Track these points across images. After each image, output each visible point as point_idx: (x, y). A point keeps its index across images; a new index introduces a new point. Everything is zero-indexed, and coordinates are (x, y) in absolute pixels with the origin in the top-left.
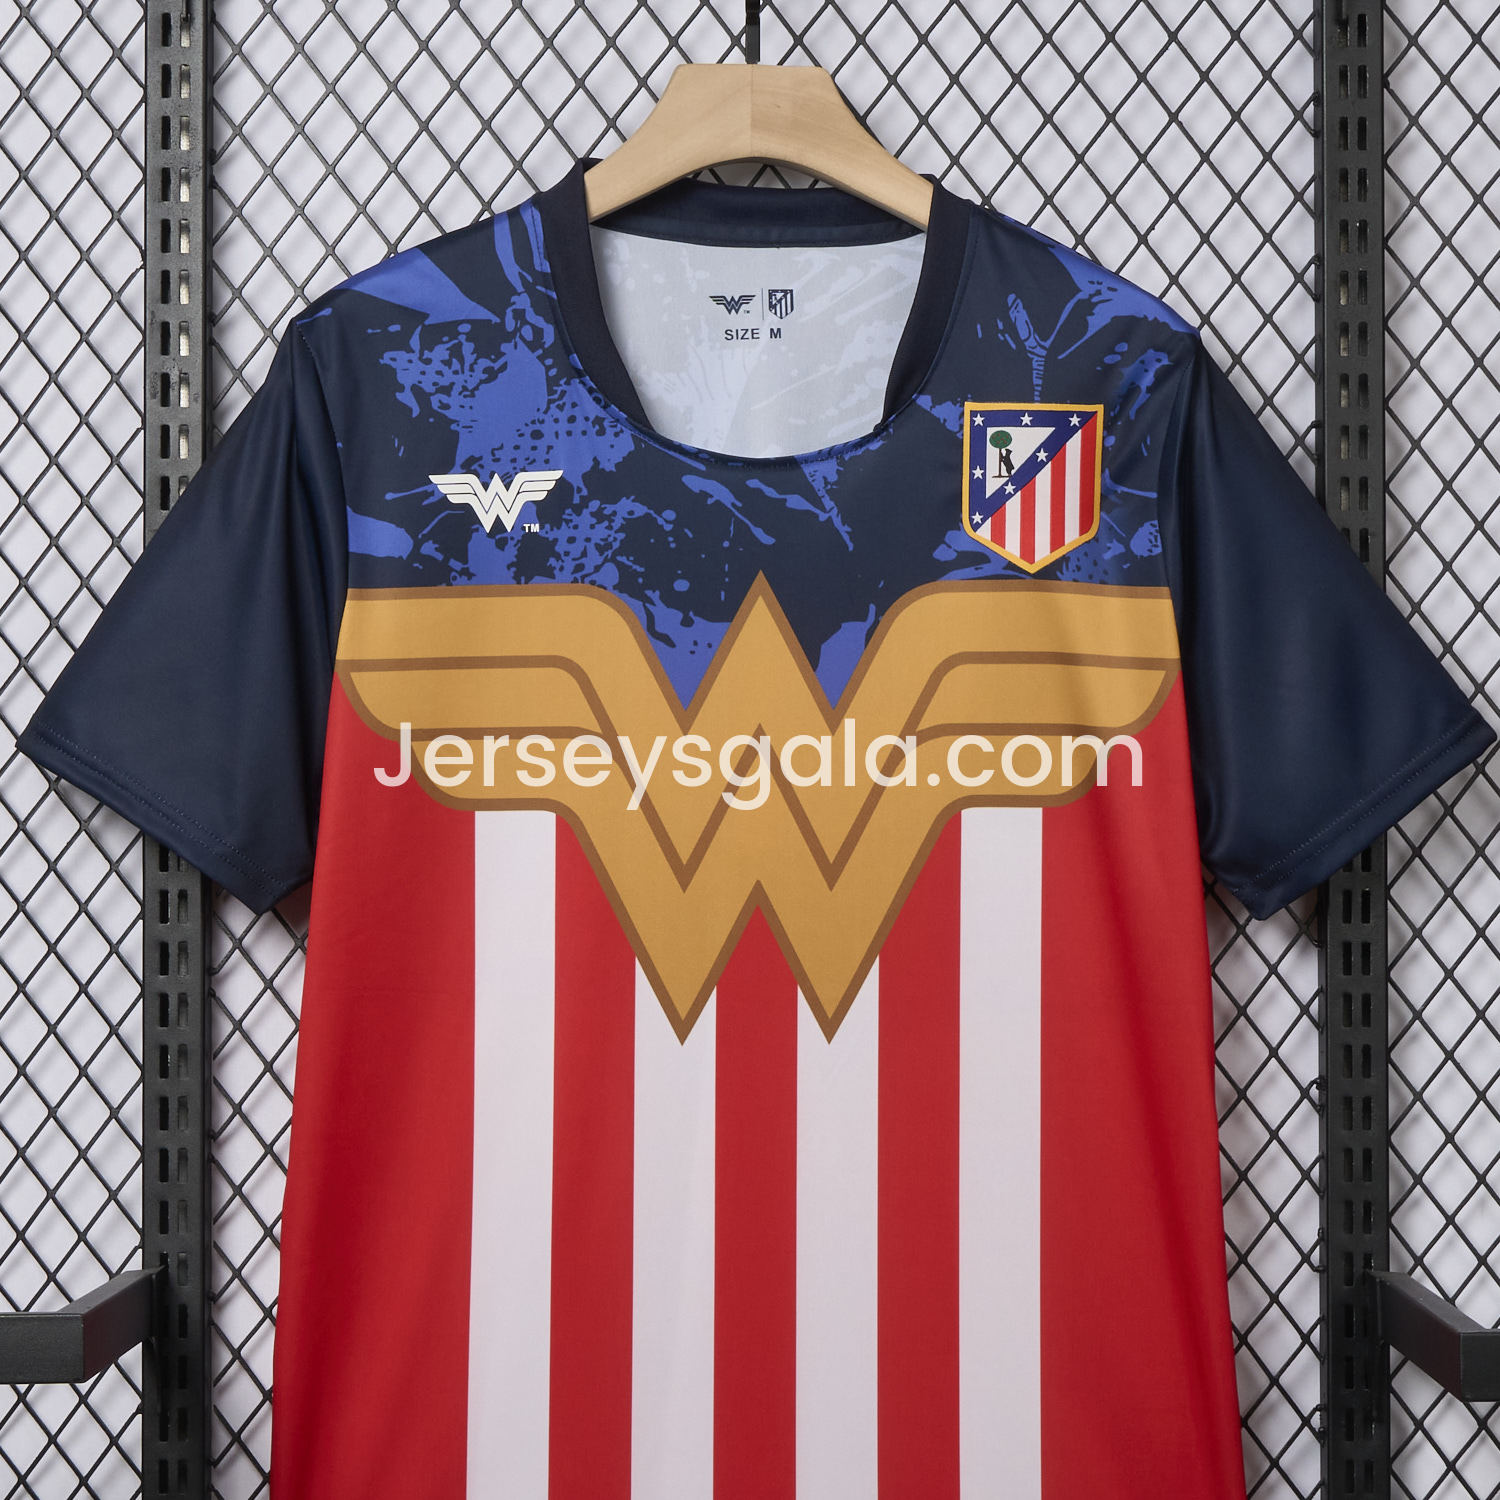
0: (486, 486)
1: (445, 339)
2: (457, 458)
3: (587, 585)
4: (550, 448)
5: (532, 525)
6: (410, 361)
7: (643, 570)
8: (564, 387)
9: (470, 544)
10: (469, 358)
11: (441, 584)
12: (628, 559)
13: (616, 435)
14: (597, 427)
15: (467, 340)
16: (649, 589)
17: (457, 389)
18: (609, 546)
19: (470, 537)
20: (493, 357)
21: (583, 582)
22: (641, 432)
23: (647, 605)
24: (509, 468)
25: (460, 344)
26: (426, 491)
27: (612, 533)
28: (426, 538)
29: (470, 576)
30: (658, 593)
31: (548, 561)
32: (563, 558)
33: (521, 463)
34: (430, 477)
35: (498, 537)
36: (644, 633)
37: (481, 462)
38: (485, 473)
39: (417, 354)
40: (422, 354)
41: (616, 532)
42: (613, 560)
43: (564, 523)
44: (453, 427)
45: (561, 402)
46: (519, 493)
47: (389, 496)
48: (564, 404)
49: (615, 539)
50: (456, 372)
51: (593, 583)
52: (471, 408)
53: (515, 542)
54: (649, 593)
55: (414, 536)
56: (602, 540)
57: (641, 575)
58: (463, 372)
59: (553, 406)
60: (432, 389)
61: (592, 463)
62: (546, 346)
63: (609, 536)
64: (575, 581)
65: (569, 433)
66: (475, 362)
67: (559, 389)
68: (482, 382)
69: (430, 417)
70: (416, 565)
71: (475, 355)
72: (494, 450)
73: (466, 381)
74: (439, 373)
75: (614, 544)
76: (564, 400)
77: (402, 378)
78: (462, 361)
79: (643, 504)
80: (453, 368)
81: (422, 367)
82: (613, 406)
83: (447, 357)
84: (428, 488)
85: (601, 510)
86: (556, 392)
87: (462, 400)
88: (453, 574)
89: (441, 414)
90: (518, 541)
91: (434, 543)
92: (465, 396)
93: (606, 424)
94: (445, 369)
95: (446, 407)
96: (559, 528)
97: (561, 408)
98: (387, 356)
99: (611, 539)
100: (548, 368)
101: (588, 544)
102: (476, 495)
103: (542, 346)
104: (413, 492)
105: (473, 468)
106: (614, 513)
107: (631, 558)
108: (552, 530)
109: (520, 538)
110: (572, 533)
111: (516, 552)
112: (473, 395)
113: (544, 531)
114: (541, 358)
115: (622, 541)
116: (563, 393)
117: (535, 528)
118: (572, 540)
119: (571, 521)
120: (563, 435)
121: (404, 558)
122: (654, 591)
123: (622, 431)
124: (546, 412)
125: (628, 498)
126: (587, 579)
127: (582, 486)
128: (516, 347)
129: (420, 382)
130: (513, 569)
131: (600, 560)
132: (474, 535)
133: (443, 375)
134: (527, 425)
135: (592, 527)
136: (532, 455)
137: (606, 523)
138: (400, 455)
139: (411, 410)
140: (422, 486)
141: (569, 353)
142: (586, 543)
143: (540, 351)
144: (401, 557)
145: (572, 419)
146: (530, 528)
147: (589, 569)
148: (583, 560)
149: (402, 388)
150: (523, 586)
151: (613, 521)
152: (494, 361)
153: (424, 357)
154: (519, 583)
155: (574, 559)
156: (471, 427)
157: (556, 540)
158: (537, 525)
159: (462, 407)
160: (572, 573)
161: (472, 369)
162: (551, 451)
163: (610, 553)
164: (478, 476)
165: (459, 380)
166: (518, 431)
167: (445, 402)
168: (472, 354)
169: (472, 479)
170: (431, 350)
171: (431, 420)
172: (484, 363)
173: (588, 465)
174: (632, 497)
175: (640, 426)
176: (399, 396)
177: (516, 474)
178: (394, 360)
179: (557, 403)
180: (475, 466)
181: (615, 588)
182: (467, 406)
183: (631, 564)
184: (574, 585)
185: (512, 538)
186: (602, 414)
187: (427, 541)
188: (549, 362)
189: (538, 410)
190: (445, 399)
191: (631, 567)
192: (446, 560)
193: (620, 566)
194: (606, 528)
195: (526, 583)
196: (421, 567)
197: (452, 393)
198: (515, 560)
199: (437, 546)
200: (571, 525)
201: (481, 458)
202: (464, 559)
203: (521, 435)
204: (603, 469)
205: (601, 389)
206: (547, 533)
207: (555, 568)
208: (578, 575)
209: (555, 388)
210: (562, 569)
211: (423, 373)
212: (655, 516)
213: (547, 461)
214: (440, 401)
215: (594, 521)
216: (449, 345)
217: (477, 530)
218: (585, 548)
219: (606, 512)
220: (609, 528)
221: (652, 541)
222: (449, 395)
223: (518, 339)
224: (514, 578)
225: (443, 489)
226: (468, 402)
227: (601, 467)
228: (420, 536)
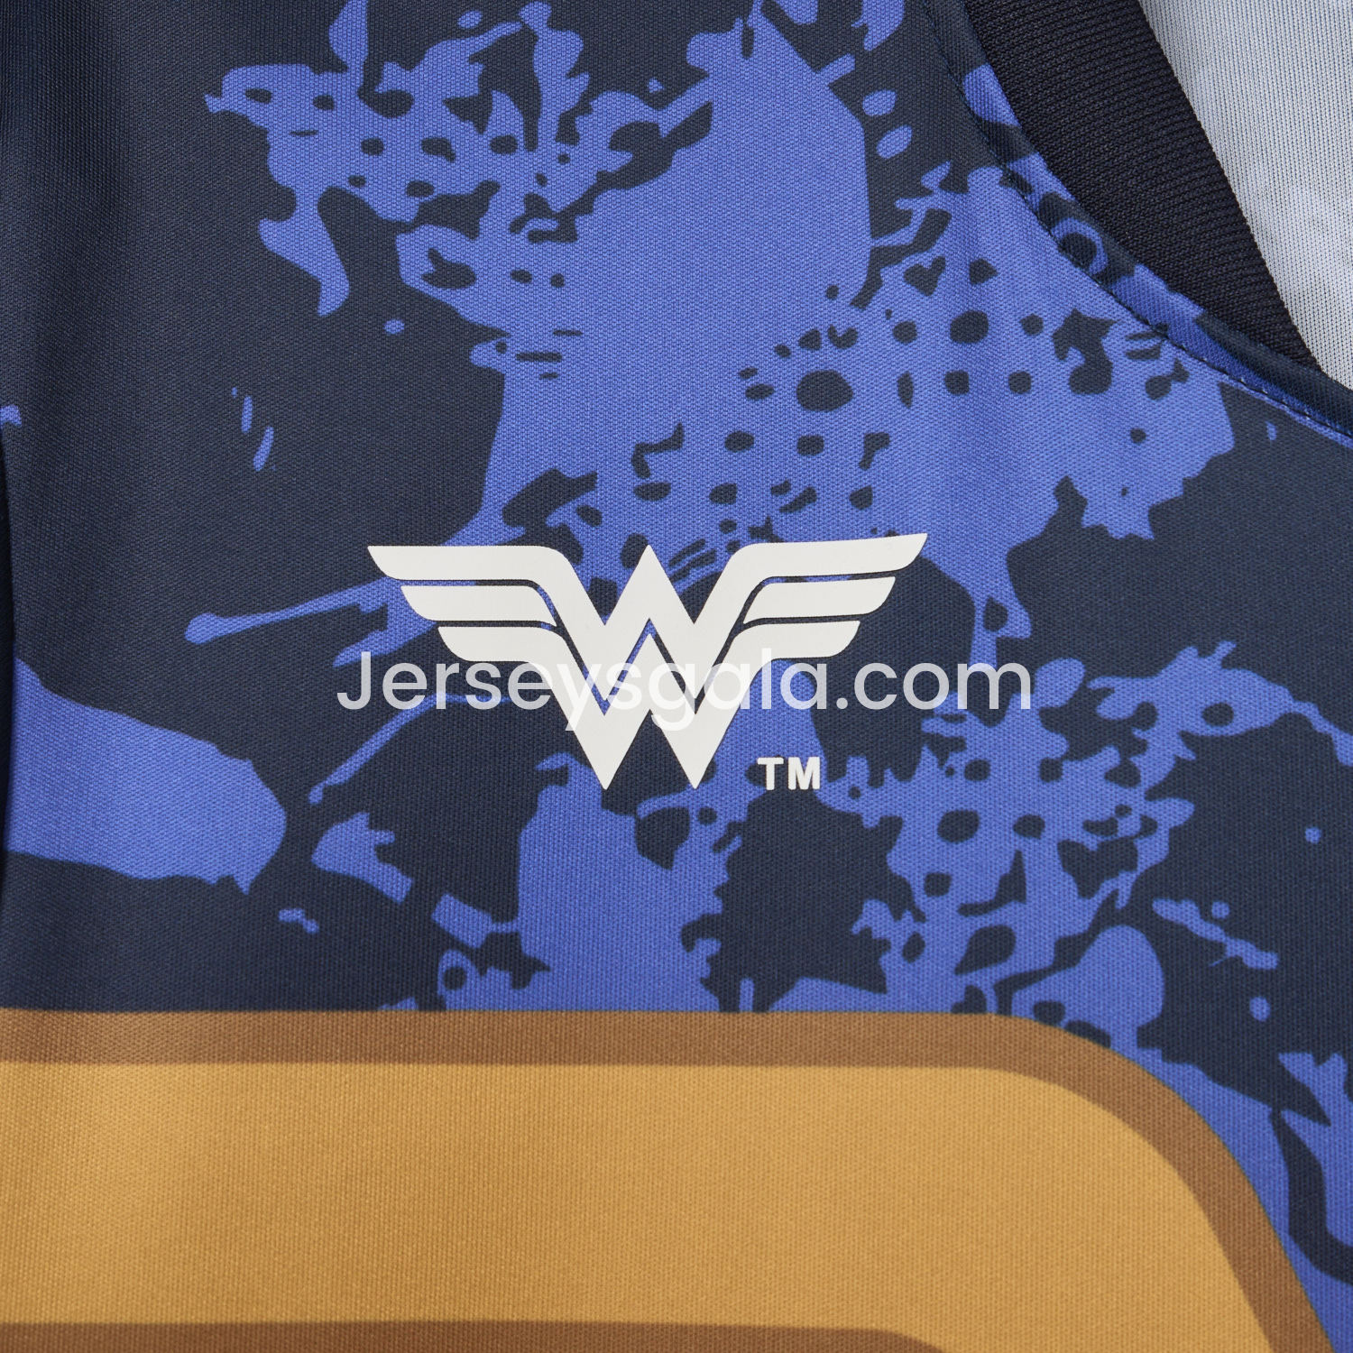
0: (604, 597)
1: (470, 19)
2: (491, 481)
3: (1022, 1026)
4: (876, 442)
5: (794, 763)
6: (325, 103)
7: (1268, 961)
8: (939, 200)
9: (528, 834)
10: (559, 91)
11: (393, 999)
12: (1206, 914)
13: (1157, 388)
14: (1075, 358)
15: (556, 23)
16: (1297, 1047)
17: (505, 207)
18: (1118, 855)
19: (531, 808)
20: (654, 86)
21: (1005, 1009)
22: (1265, 374)
23: (1292, 1119)
24: (704, 522)
25: (527, 39)
26: (353, 610)
27: (1134, 797)
28: (342, 804)
29: (523, 969)
30: (1336, 1065)
31: (857, 914)
32: (921, 899)
33: (754, 504)
34: (375, 551)
35: (648, 807)
36: (1273, 1246)
37: (589, 499)
38: (603, 544)
39: (355, 78)
40: (372, 72)
41: (1154, 794)
42: (1138, 914)
43: (927, 757)
44: (482, 355)
45: (925, 259)
46: (739, 627)
47: (204, 628)
48: (939, 265)
49: (1149, 826)
50: (503, 145)
51: (1048, 1013)
52: (558, 281)
53: (719, 829)
54: (1298, 1064)
55: (290, 797)
56: (1090, 827)
57: (1262, 982)
58: (532, 145)
59: (892, 275)
60: (407, 209)
61: (1050, 506)
62: (870, 43)
63: (1123, 810)
64: (972, 1003)
65: (957, 383)
66: (584, 107)
67: (920, 208)
68: (606, 181)
69: (392, 314)
70: (290, 915)
71: (583, 81)
72: (642, 449)
73: (541, 180)
74: (439, 147)
75: (1139, 843)
76: (937, 250)
77: (284, 165)
78: (529, 102)
79: (1272, 676)
80: (493, 130)
81: (373, 123)
82: (1141, 272)
83: (471, 89)
84: (361, 597)
85: (1086, 699)
86: (904, 218)
87: (522, 251)
88: (450, 959)
89: (436, 303)
90: (733, 828)
91: (375, 824)
92: (535, 237)
93: (1114, 345)
94: (459, 131)
95: (457, 276)
96: (905, 773)
97: (924, 281)
98: (237, 81)
99: (1129, 826)
100: (874, 129)
101: (1029, 846)
102: (560, 629)
103: (852, 40)
104: (302, 610)
105: (554, 520)
106: (1146, 715)
107: (1220, 910)
108: (876, 781)
109: (741, 816)
110: (961, 794)
111: (722, 877)
112: (566, 233)
113: (843, 784)
114: (849, 92)
115: (1175, 832)
116: (937, 223)
117: (806, 773)
118: (959, 826)
119: (958, 744)
120: (929, 389)
121: (244, 884)
122: (1320, 1059)
123: (1180, 375)
124: (861, 301)
125: (1205, 651)
126: (1026, 998)
127: (1004, 592)
128: (747, 50)
129: (358, 181)
130: (708, 947)
131: (1077, 914)
132: (550, 797)
133: (451, 157)
134: (783, 351)
135: (1050, 771)
136: (803, 471)
137: (1109, 757)
138: (260, 461)
139: (311, 287)
140: (342, 585)
141: (957, 69)
142: (1019, 842)
143: (844, 65)
144: (227, 882)
145: (970, 328)
146: (782, 771)
147: (1032, 952)
148: (1006, 915)
149: (283, 204)
150: (747, 1021)
151: (1142, 747)
152: (659, 102)
153: (381, 89)
154: (729, 1004)
155: (967, 910)
156: (555, 357)
157: (891, 827)
158: (815, 763)
159: (522, 276)
160: (961, 969)
161: (567, 133)
162: (880, 457)
163: (1123, 885)
164: (574, 553)
165: (514, 175)
166: (747, 374)
167: (450, 255)
168: (572, 74)
169: (547, 564)
170: (410, 61)
171: (394, 326)
172: (619, 108)
173: (1037, 511)
174: (1225, 648)
175: (1259, 351)
176: (272, 234)
177: (733, 547)
178: (260, 96)
179: (908, 262)
180: (563, 515)
181: (1147, 1036)
182: (542, 275)
183: (1215, 933)
184: (967, 1020)
185: (708, 816)
186: (1096, 302)
187: (345, 815)
188: (880, 103)
189: (832, 292)
190: (451, 244)
191: (1219, 948)
192: (423, 898)
193: (1167, 941)
194: (1111, 776)
195: (762, 1006)
196: (312, 927)
197: (486, 223)
198: (715, 906)
199: (386, 837)
200: (958, 761)
201: (588, 482)
202: (500, 900)
203: (758, 393)
204: (1099, 531)
205: (1091, 206)
206: (855, 793)
207: (884, 945)
208: (985, 979)
209: (902, 204)
210: (914, 948)
211: (373, 147)
212: (1321, 725)
213: (862, 499)
214: (434, 255)
215: (1057, 745)
216: (482, 42)
217: (561, 777)
218: (1018, 855)
219: (1106, 710)
220: (1124, 775)
221: (1312, 835)
222: (472, 232)
223: (757, 19)
224: (708, 983)
225: (426, 605)
226: (551, 257)
227: (1088, 520)
228: (316, 795)
